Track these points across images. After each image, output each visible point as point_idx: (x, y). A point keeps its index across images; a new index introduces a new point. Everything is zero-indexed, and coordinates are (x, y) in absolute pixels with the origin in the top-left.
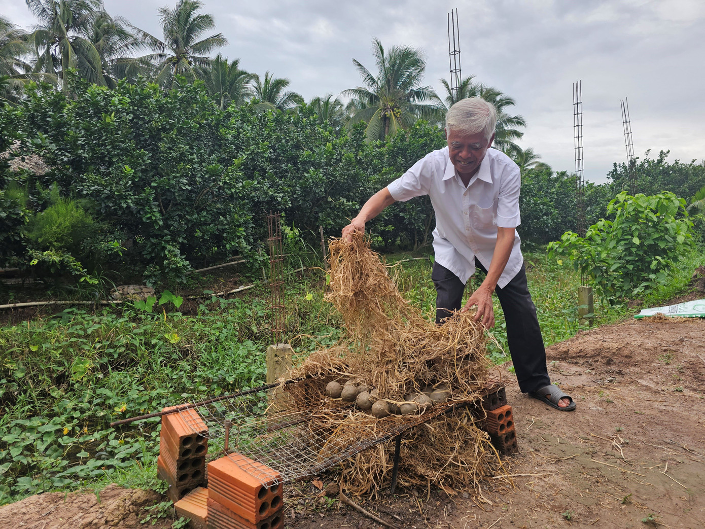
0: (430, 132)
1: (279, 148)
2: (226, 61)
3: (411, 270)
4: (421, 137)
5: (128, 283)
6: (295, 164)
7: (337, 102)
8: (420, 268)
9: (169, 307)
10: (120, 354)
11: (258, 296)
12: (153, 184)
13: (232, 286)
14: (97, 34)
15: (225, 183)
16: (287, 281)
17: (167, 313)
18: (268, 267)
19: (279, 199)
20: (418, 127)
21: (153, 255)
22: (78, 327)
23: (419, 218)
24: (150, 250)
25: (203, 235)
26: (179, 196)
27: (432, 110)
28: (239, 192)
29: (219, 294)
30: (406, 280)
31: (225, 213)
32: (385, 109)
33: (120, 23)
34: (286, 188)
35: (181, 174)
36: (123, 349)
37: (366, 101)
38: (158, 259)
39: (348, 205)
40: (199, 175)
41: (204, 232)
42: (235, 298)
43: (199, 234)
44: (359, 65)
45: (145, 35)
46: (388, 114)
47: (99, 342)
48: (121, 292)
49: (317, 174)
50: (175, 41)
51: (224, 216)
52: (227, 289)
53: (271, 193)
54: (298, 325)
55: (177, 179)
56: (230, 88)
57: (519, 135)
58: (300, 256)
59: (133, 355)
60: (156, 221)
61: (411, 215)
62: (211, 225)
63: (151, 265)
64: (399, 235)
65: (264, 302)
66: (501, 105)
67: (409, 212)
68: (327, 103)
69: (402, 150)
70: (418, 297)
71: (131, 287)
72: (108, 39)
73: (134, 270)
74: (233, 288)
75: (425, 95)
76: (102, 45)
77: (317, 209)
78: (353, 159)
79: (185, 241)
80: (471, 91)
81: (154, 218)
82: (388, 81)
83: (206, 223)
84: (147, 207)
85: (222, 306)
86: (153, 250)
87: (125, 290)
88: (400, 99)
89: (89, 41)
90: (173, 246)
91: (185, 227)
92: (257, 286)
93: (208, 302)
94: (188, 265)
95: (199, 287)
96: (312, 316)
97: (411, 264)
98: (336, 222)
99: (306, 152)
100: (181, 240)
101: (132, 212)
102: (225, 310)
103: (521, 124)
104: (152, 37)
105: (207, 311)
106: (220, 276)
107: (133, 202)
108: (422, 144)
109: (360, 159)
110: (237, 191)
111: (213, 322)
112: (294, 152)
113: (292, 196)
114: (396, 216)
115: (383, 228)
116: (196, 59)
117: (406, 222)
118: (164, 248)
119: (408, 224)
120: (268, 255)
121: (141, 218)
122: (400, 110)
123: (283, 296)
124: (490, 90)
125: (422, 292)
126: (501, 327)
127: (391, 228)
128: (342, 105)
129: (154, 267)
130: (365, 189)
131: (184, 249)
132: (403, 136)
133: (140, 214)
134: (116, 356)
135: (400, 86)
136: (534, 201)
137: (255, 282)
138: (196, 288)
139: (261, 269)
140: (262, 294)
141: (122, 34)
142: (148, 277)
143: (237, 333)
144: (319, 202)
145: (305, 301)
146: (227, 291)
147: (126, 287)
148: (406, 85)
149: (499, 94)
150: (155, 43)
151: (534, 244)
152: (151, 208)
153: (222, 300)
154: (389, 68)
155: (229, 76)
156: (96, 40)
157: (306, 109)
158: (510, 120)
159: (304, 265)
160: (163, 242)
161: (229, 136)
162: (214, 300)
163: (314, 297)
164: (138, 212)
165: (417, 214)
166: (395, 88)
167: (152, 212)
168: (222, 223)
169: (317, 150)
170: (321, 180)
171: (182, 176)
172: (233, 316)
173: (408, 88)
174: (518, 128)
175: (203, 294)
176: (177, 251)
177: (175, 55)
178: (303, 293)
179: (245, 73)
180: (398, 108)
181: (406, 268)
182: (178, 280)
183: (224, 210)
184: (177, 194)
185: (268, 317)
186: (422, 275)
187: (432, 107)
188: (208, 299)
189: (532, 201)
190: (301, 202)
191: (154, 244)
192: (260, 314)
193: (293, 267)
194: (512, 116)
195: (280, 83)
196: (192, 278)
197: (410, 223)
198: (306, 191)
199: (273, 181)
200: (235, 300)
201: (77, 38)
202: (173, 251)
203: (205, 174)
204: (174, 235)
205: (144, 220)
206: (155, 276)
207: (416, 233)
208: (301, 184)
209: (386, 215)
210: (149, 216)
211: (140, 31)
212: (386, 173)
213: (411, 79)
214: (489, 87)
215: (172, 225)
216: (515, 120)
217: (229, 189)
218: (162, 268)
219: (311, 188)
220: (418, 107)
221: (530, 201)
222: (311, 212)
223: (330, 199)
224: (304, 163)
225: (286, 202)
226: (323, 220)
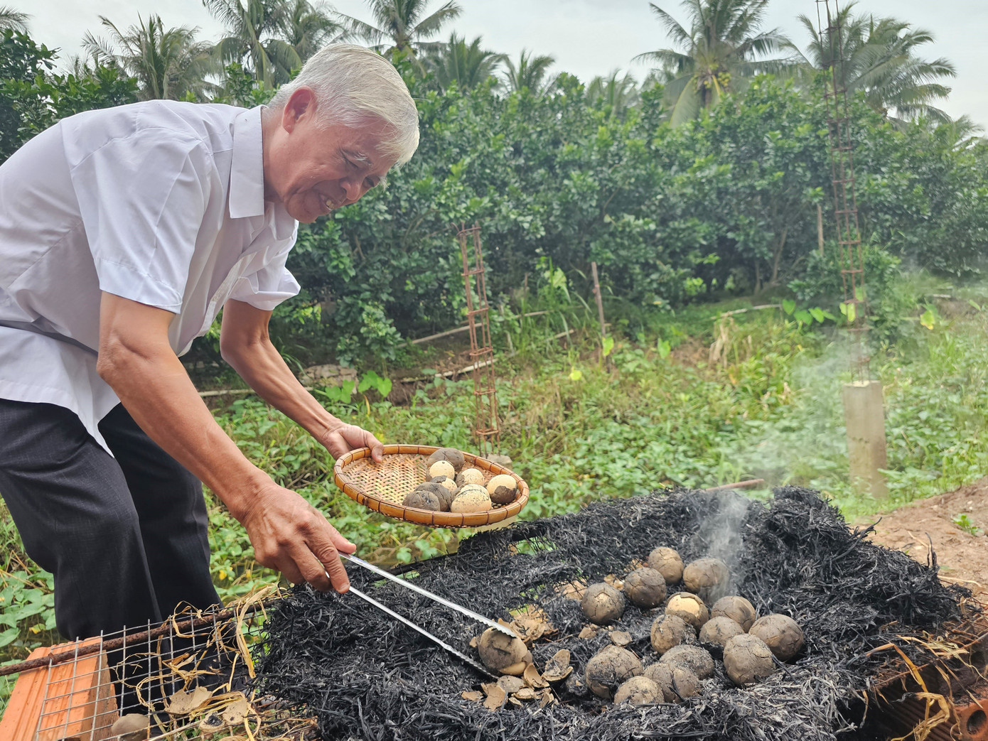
0: (779, 93)
1: (525, 147)
2: (463, 41)
3: (749, 327)
4: (763, 102)
5: (321, 363)
6: (551, 168)
7: (628, 79)
8: (764, 322)
9: (373, 395)
10: (303, 463)
11: (501, 375)
12: (338, 216)
13: (464, 362)
14: (296, 32)
15: (440, 205)
16: (544, 353)
17: (370, 404)
18: (515, 333)
19: (526, 226)
20: (756, 87)
21: (349, 321)
22: (249, 425)
23: (763, 238)
24: (344, 314)
25: (417, 289)
26: (379, 231)
27: (784, 67)
28: (461, 217)
29: (446, 374)
30: (741, 343)
31: (447, 253)
32: (703, 77)
33: (323, 10)
34: (537, 207)
35: (375, 196)
36: (306, 456)
37: (674, 70)
38: (354, 326)
39: (637, 226)
40: (405, 197)
41: (416, 284)
42: (466, 379)
43: (410, 287)
44: (660, 11)
45: (356, 23)
46: (708, 83)
47: (276, 446)
48: (312, 375)
49: (584, 180)
50: (394, 25)
51: (446, 258)
52: (457, 366)
53: (512, 217)
54: (560, 418)
55: (372, 205)
56: (471, 79)
57: (942, 91)
58: (564, 313)
59: (320, 465)
60: (345, 271)
61: (747, 235)
62: (428, 273)
63: (347, 335)
64: (730, 273)
65: (509, 384)
66: (909, 45)
67: (745, 230)
68: (612, 83)
69: (729, 128)
70: (762, 370)
71: (326, 367)
72: (311, 37)
73: (326, 344)
74: (466, 365)
75: (770, 43)
76: (305, 46)
77: (586, 238)
78: (643, 149)
79: (392, 299)
80: (853, 27)
81: (342, 266)
82: (707, 31)
83: (420, 270)
84: (332, 251)
85: (449, 392)
86: (348, 313)
87: (317, 373)
88: (728, 56)
89: (289, 43)
90: (374, 306)
91: (390, 277)
92: (500, 360)
93: (429, 386)
94: (395, 333)
95: (417, 366)
96: (582, 404)
97: (749, 317)
98: (618, 256)
99: (565, 148)
100: (384, 297)
101: (312, 260)
102: (452, 398)
103: (946, 72)
104: (364, 25)
105: (426, 400)
106: (448, 348)
107: (312, 245)
108: (764, 113)
109: (657, 151)
110: (458, 215)
111: (435, 415)
112: (549, 150)
113: (548, 219)
114: (722, 240)
115: (699, 260)
116: (422, 46)
117: (740, 247)
118: (362, 310)
119: (743, 251)
120: (515, 314)
121: (325, 268)
122: (728, 75)
123: (538, 374)
124: (888, 21)
125: (767, 362)
126: (918, 418)
127: (713, 258)
128: (635, 83)
129: (351, 339)
130: (666, 198)
131: (390, 311)
132: (731, 105)
133: (324, 262)
134: (296, 466)
135: (727, 37)
136: (979, 193)
137: (497, 356)
138: (413, 366)
139: (505, 335)
140: (507, 373)
141: (328, 26)
142: (342, 353)
143: (468, 432)
144: (591, 227)
145: (571, 382)
146: (457, 370)
147: (319, 368)
148: (737, 33)
149: (903, 26)
150: (368, 31)
151: (978, 271)
152: (337, 252)
153: (448, 383)
154: (708, 10)
155: (468, 62)
156: (296, 40)
157: (567, 81)
158: (925, 69)
159: (570, 327)
160: (360, 302)
161: (447, 133)
162: (437, 383)
163: (584, 375)
164: (321, 259)
165: (757, 232)
166: (718, 39)
167: (340, 257)
168: (442, 269)
169: (583, 142)
170: (590, 187)
171: (378, 199)
172: (463, 406)
173: (740, 37)
174: (942, 81)
175: (423, 375)
176: (380, 313)
177: (395, 44)
178: (566, 369)
179: (490, 53)
180: (725, 72)
181: (741, 323)
182: (384, 356)
183: (447, 248)
184: (374, 229)
185: (514, 407)
186: (768, 333)
187: (784, 62)
188: (430, 382)
189: (975, 194)
190: (560, 227)
191: (348, 305)
192: (503, 402)
193: (553, 330)
194: (930, 61)
195: (541, 63)
196: (408, 352)
197: (747, 249)
198: (569, 208)
199: (518, 199)
200: (466, 383)
201: (272, 41)
202: (374, 314)
203: (413, 195)
204: (376, 291)
205: (330, 270)
206: (351, 351)
207: (757, 266)
208: (560, 199)
209: (704, 238)
210: (335, 263)
211: (348, 18)
212: (701, 168)
213: (745, 20)
214: (885, 16)
215: (372, 276)
216: (934, 68)
217: (446, 213)
218: (362, 339)
219: (575, 203)
220: (759, 65)
221: (970, 196)
222: (580, 243)
223: (607, 219)
224: (565, 165)
225: (537, 228)
226: (598, 254)
